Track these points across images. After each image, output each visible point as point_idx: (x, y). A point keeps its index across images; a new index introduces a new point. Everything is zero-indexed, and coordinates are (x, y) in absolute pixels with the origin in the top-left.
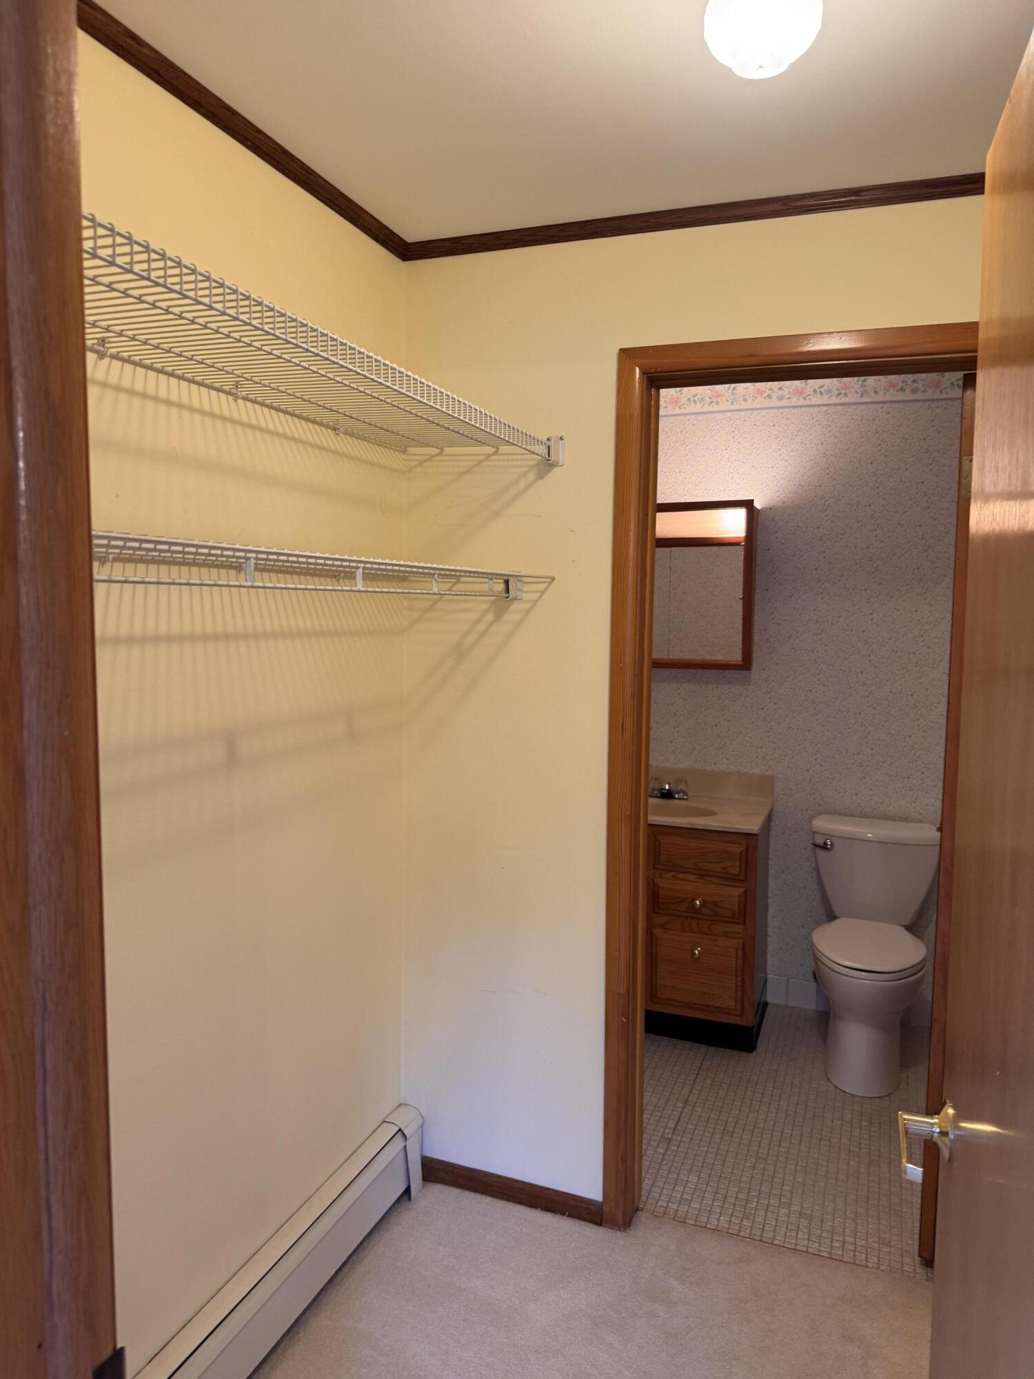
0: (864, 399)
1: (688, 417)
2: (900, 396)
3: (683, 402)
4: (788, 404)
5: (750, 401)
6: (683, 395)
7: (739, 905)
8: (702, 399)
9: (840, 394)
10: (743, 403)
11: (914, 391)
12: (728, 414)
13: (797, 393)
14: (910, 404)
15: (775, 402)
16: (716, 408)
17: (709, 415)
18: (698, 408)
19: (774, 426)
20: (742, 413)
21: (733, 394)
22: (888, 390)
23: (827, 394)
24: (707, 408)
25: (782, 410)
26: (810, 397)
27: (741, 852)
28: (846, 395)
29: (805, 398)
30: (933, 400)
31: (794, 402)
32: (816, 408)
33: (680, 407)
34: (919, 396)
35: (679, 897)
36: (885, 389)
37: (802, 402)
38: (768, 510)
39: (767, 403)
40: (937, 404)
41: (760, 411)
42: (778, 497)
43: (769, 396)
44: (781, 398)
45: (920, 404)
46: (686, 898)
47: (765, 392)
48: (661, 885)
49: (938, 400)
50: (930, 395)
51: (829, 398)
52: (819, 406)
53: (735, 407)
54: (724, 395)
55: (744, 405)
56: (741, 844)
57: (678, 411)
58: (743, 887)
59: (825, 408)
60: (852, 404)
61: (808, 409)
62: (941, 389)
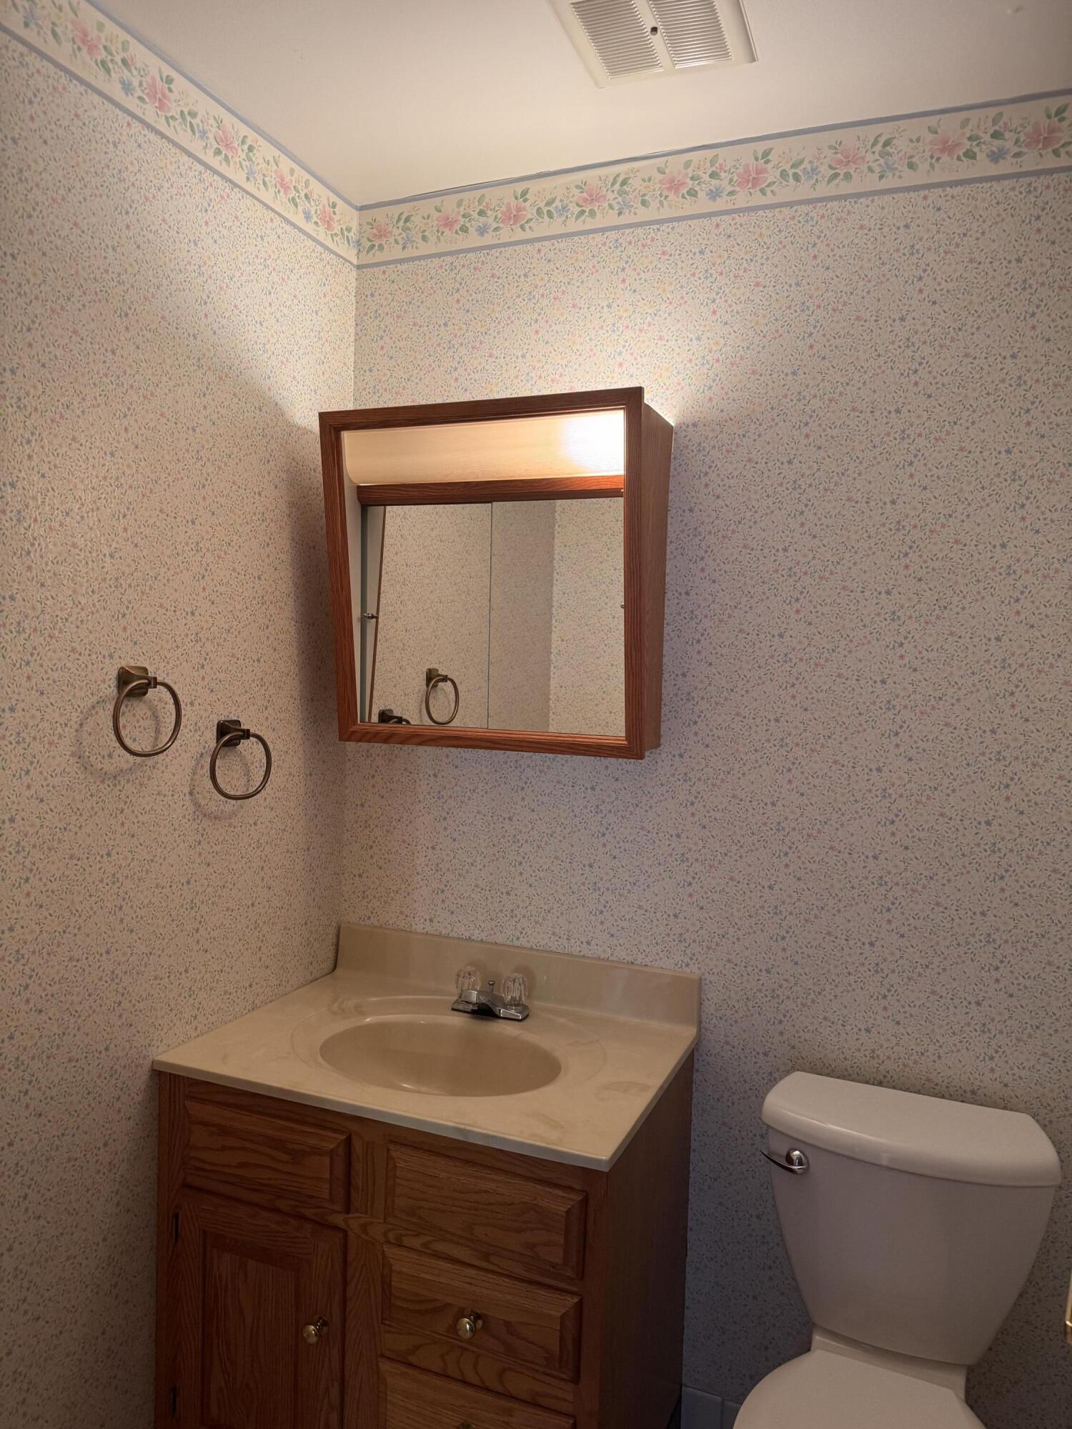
0: (889, 183)
1: (538, 245)
2: (967, 170)
3: (529, 216)
4: (730, 207)
5: (654, 204)
6: (528, 204)
7: (562, 1339)
8: (564, 208)
9: (836, 175)
10: (641, 209)
11: (996, 157)
12: (613, 235)
13: (748, 181)
14: (987, 185)
15: (704, 204)
16: (590, 224)
17: (576, 238)
18: (556, 227)
19: (702, 252)
20: (640, 230)
21: (621, 193)
22: (938, 159)
23: (809, 178)
24: (573, 226)
25: (715, 220)
26: (773, 188)
27: (568, 1212)
28: (848, 176)
29: (763, 192)
30: (1038, 173)
31: (742, 200)
32: (785, 210)
33: (522, 227)
34: (1005, 167)
35: (435, 1300)
36: (932, 157)
37: (759, 200)
38: (691, 429)
39: (689, 207)
40: (1045, 180)
41: (675, 224)
42: (711, 399)
43: (693, 193)
44: (714, 195)
45: (1011, 183)
46: (448, 1305)
47: (682, 184)
48: (396, 1267)
49: (1050, 172)
50: (1030, 162)
51: (813, 187)
52: (790, 204)
53: (627, 219)
54: (604, 196)
55: (644, 214)
56: (571, 1189)
57: (519, 235)
58: (572, 1293)
59: (804, 209)
60: (859, 195)
61: (769, 213)
62: (1056, 146)
